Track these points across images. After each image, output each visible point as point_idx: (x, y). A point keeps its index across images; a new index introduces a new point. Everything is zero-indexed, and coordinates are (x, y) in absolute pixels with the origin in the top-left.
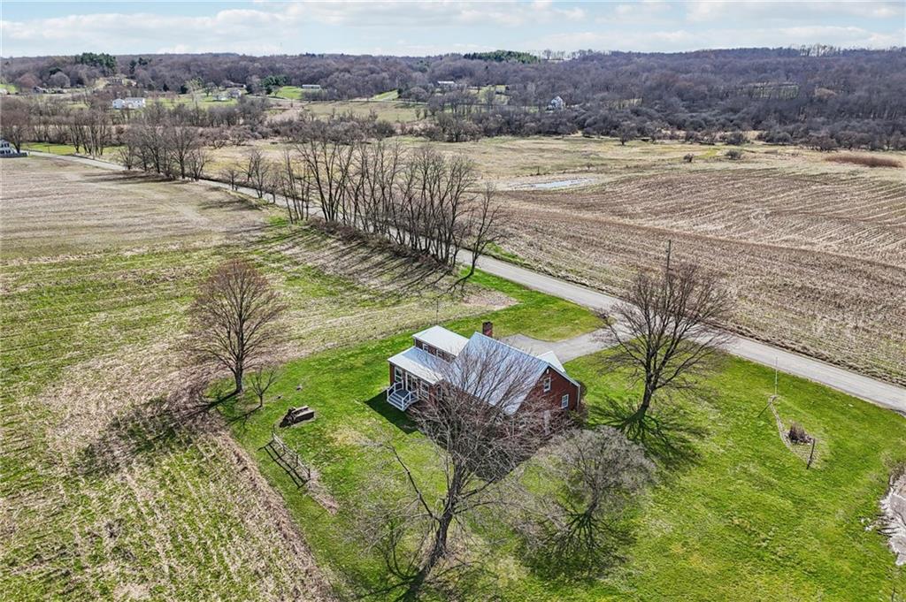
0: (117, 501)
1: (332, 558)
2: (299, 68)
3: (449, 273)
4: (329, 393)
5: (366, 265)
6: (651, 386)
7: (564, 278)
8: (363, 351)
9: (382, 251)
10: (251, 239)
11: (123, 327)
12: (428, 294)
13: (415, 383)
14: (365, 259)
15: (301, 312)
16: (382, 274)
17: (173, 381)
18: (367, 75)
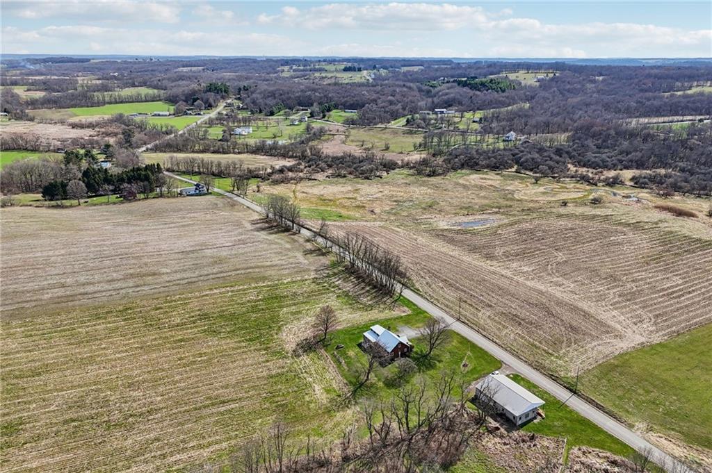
0: (303, 362)
1: (346, 378)
2: (344, 97)
3: (391, 297)
4: (347, 341)
5: (363, 291)
6: (431, 349)
7: (432, 302)
8: (358, 328)
9: (369, 285)
10: (324, 275)
11: (293, 314)
12: (382, 306)
13: (369, 341)
14: (363, 288)
15: (341, 312)
16: (368, 296)
17: (309, 334)
18: (387, 107)
